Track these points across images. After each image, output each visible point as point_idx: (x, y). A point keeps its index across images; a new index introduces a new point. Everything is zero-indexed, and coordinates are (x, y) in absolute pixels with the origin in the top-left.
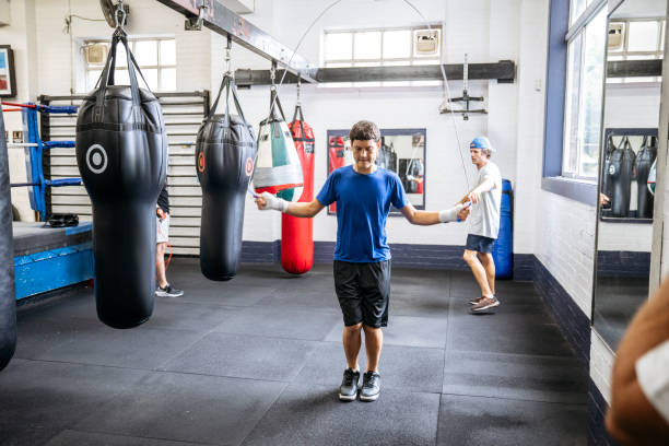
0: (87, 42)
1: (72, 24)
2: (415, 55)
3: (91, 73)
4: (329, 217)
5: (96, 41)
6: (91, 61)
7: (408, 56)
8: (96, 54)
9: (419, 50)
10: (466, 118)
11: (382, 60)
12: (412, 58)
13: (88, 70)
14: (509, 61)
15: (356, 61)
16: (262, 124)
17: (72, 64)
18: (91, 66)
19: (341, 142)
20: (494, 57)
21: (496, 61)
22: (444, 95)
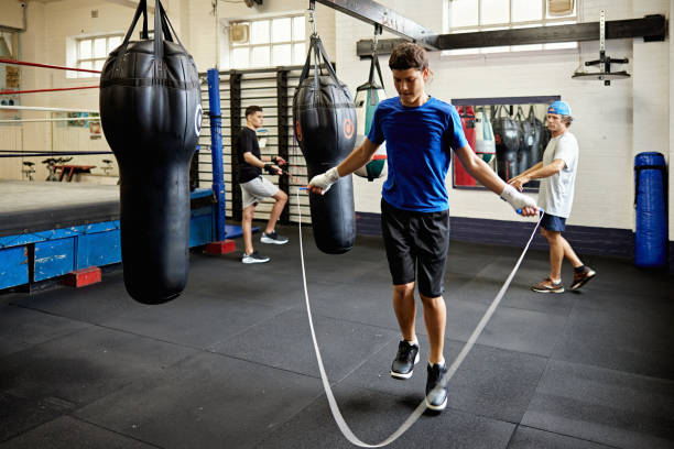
0: (231, 23)
1: (218, 8)
2: (548, 17)
3: (235, 50)
4: (455, 190)
5: (237, 22)
6: (234, 40)
7: (540, 18)
8: (238, 33)
9: (551, 11)
10: (607, 83)
11: (510, 24)
12: (544, 20)
13: (232, 48)
14: (658, 15)
15: (483, 27)
16: (359, 89)
17: (217, 43)
18: (235, 44)
19: (471, 112)
20: (639, 13)
21: (642, 17)
22: (580, 59)
